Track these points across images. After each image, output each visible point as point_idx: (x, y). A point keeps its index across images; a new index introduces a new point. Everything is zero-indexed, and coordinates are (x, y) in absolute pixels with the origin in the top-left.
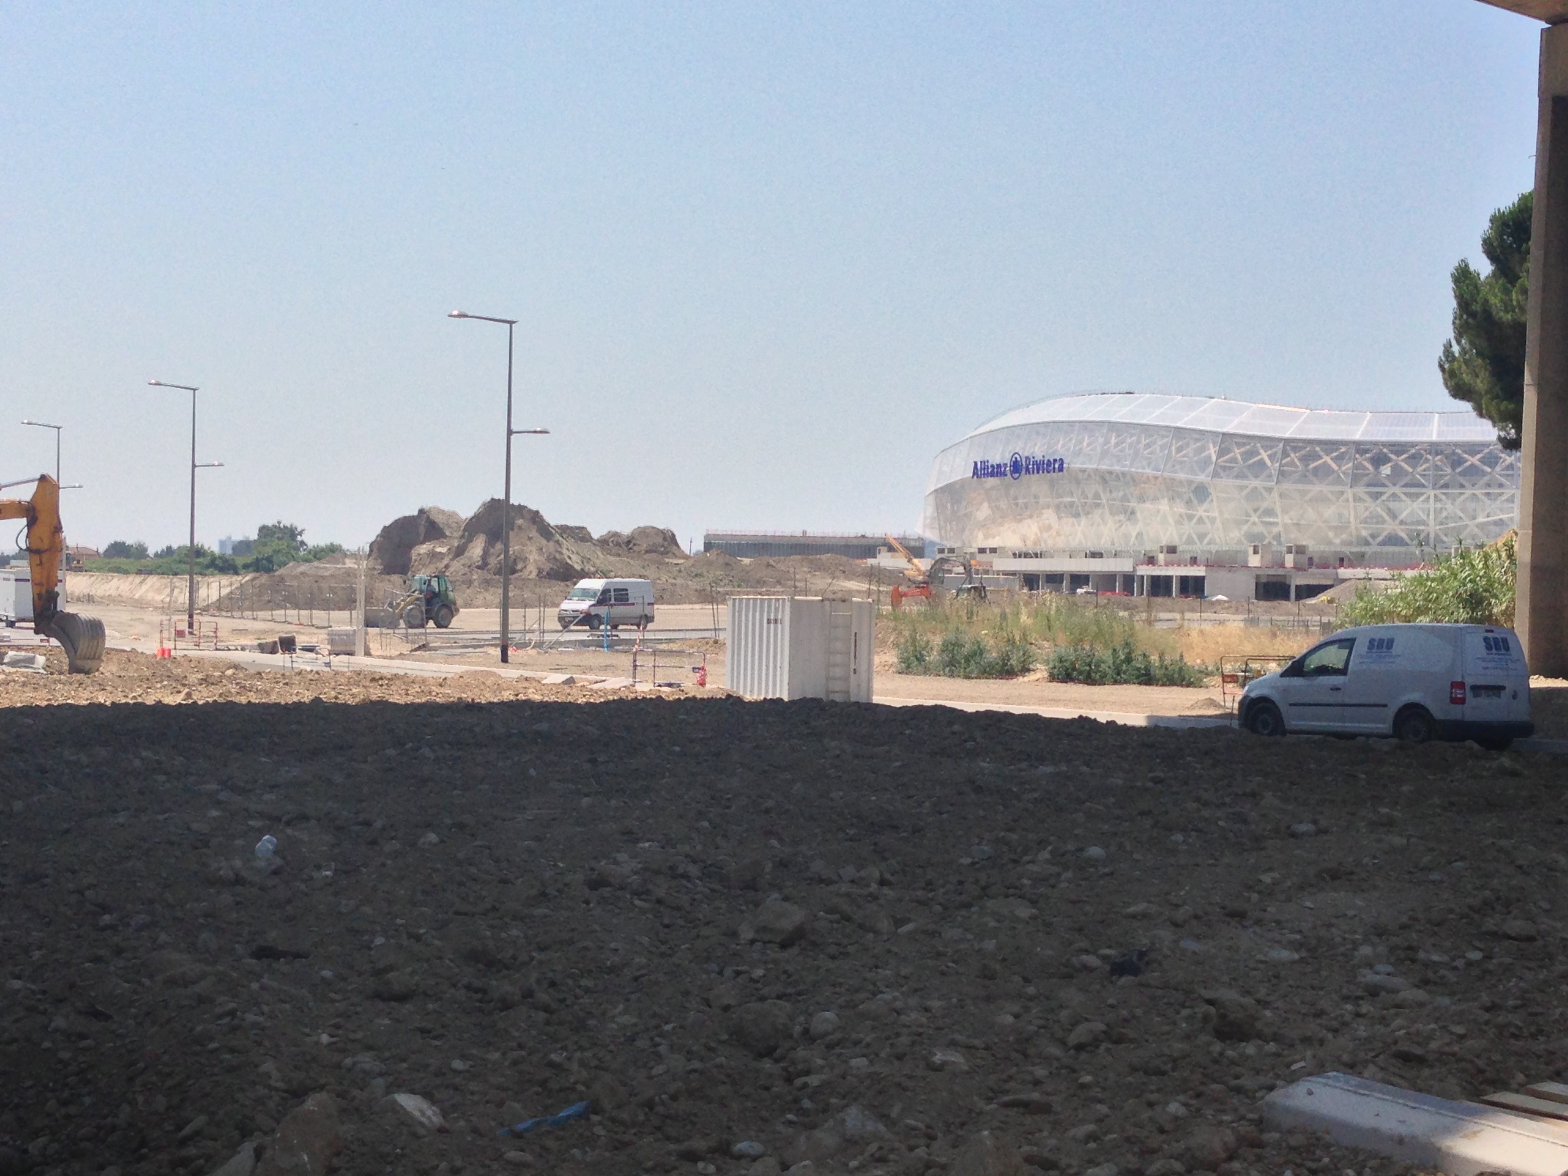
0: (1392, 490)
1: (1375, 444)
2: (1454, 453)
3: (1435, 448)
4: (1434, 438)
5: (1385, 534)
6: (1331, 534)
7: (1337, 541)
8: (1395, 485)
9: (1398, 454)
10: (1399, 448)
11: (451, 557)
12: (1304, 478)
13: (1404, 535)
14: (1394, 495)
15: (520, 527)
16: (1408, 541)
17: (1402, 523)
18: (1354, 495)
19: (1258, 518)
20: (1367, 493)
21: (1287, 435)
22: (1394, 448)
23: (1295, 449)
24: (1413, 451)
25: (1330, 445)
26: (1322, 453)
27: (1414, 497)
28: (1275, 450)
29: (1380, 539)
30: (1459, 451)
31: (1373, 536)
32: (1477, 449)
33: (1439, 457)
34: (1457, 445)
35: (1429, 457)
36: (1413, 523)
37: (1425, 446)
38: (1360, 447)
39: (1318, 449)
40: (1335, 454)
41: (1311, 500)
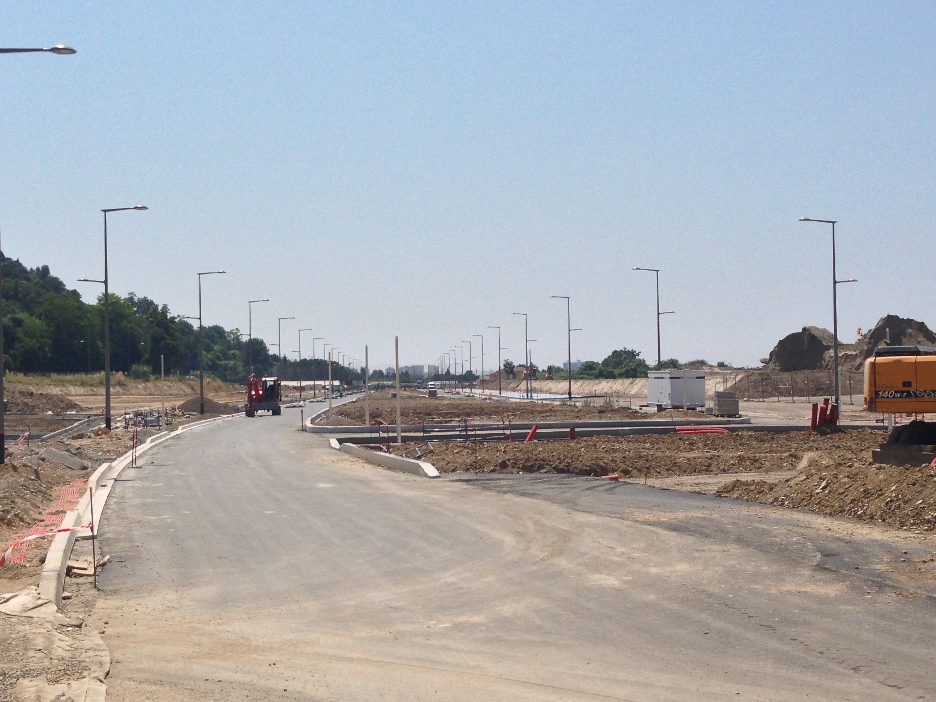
11: (862, 357)
15: (910, 334)
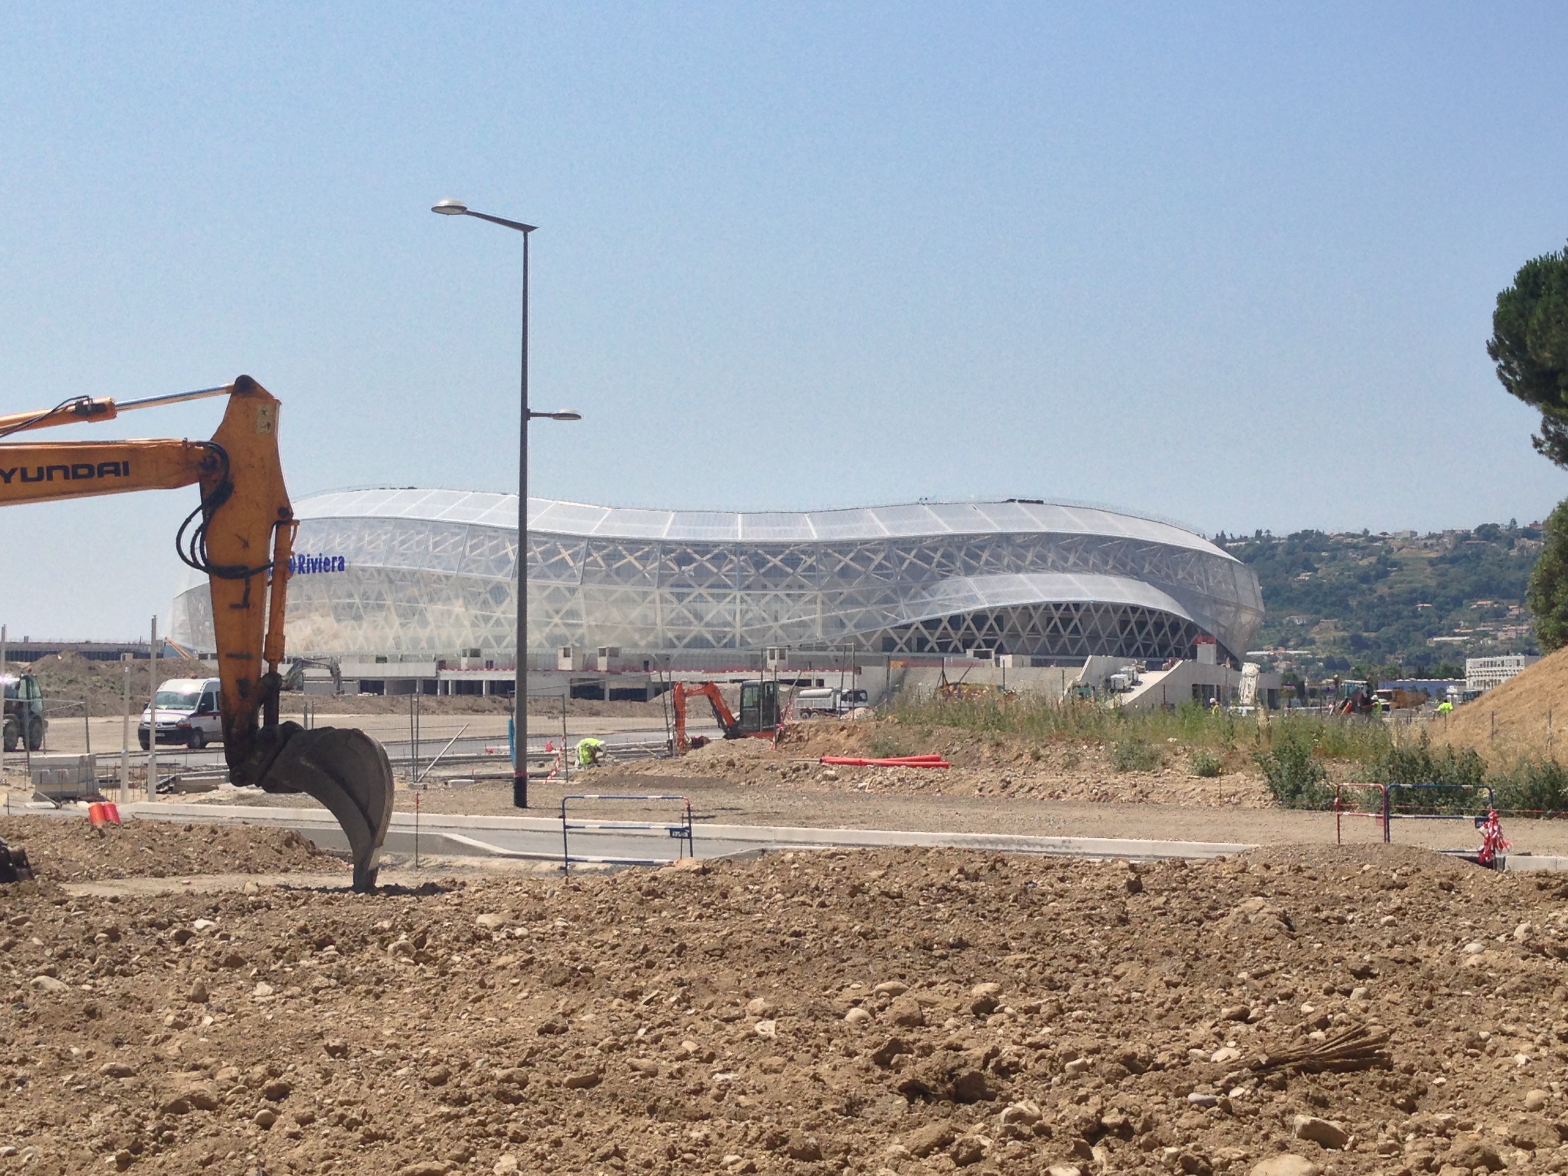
0: (697, 591)
1: (679, 543)
2: (756, 554)
3: (739, 548)
4: (740, 538)
5: (692, 635)
6: (637, 637)
7: (643, 643)
8: (700, 586)
9: (703, 554)
10: (703, 548)
12: (607, 578)
13: (709, 637)
14: (700, 595)
16: (715, 644)
17: (708, 625)
18: (661, 596)
19: (562, 618)
20: (672, 593)
21: (592, 533)
22: (697, 548)
23: (599, 548)
24: (716, 551)
25: (633, 544)
26: (624, 553)
27: (719, 598)
28: (576, 548)
29: (686, 641)
30: (760, 551)
31: (678, 638)
32: (778, 549)
33: (742, 558)
34: (758, 545)
35: (733, 557)
36: (718, 625)
37: (730, 547)
38: (665, 547)
39: (620, 548)
40: (639, 553)
41: (616, 601)
